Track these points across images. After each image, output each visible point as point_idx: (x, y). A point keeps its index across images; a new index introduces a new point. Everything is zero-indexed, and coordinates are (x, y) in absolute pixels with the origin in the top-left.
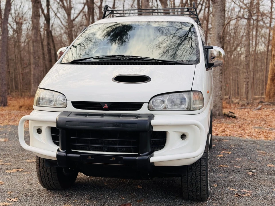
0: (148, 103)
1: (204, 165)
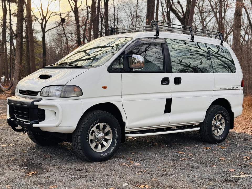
0: (41, 91)
1: (80, 136)
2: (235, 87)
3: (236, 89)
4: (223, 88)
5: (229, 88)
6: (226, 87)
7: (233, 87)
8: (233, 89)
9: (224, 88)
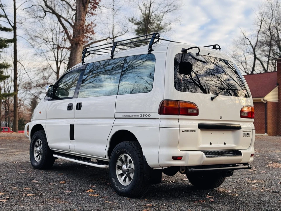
2: (145, 114)
3: (148, 117)
4: (126, 116)
5: (136, 116)
6: (130, 114)
7: (142, 114)
8: (142, 117)
9: (129, 116)
